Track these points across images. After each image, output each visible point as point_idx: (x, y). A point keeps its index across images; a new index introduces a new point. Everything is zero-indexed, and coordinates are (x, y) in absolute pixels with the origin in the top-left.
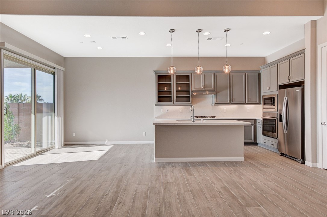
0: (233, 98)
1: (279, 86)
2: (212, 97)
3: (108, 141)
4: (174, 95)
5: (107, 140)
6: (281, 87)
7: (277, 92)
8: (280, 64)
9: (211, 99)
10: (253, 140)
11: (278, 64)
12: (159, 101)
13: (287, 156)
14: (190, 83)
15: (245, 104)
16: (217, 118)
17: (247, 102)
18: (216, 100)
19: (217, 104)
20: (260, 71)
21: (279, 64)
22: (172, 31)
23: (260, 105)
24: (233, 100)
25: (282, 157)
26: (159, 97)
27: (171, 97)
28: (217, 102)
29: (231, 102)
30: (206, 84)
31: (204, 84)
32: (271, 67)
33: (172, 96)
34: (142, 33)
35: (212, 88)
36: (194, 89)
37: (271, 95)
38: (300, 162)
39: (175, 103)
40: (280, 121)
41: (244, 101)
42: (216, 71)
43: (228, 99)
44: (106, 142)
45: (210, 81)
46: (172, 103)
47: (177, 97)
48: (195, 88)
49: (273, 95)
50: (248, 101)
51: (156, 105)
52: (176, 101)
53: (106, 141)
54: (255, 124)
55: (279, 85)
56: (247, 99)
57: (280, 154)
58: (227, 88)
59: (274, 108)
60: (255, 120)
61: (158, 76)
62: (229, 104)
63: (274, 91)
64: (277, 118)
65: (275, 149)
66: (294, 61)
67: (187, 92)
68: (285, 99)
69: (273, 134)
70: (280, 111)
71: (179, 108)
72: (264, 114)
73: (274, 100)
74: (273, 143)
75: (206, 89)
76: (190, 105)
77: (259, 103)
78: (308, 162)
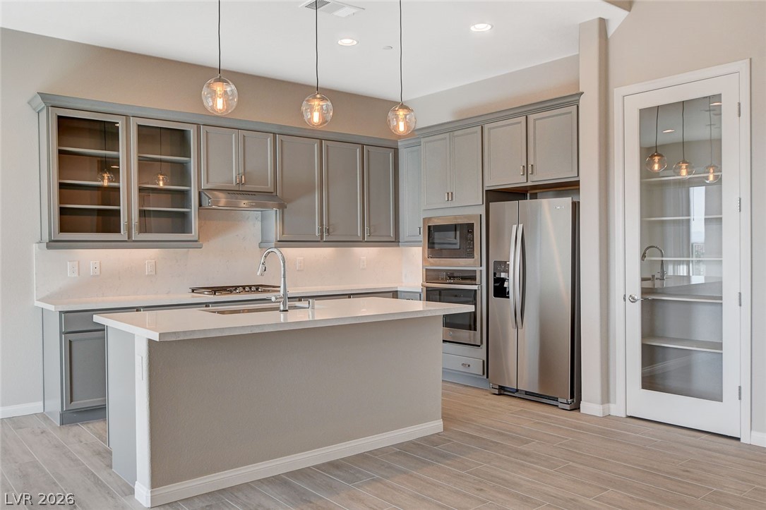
0: (331, 222)
1: (487, 191)
2: (260, 218)
4: (129, 206)
7: (482, 210)
8: (490, 129)
11: (482, 127)
13: (516, 395)
14: (193, 159)
17: (368, 237)
18: (280, 227)
19: (283, 243)
20: (399, 144)
21: (486, 127)
23: (398, 246)
24: (331, 230)
25: (504, 401)
26: (63, 212)
27: (119, 211)
28: (285, 237)
29: (328, 237)
30: (248, 169)
31: (241, 171)
32: (456, 133)
33: (123, 207)
35: (270, 187)
36: (208, 186)
37: (456, 217)
38: (568, 407)
39: (136, 236)
40: (496, 295)
41: (360, 232)
42: (280, 127)
43: (317, 226)
45: (263, 161)
46: (123, 236)
47: (142, 213)
48: (210, 180)
49: (470, 216)
50: (370, 234)
51: (53, 244)
52: (140, 232)
55: (485, 189)
57: (497, 392)
58: (312, 190)
59: (471, 255)
60: (395, 294)
61: (60, 118)
62: (319, 241)
63: (469, 205)
64: (482, 286)
65: (474, 377)
66: (544, 124)
67: (183, 196)
68: (515, 230)
69: (464, 335)
70: (497, 263)
71: (144, 257)
72: (430, 275)
73: (466, 230)
74: (465, 360)
75: (248, 187)
76: (195, 244)
77: (396, 241)
78: (591, 405)
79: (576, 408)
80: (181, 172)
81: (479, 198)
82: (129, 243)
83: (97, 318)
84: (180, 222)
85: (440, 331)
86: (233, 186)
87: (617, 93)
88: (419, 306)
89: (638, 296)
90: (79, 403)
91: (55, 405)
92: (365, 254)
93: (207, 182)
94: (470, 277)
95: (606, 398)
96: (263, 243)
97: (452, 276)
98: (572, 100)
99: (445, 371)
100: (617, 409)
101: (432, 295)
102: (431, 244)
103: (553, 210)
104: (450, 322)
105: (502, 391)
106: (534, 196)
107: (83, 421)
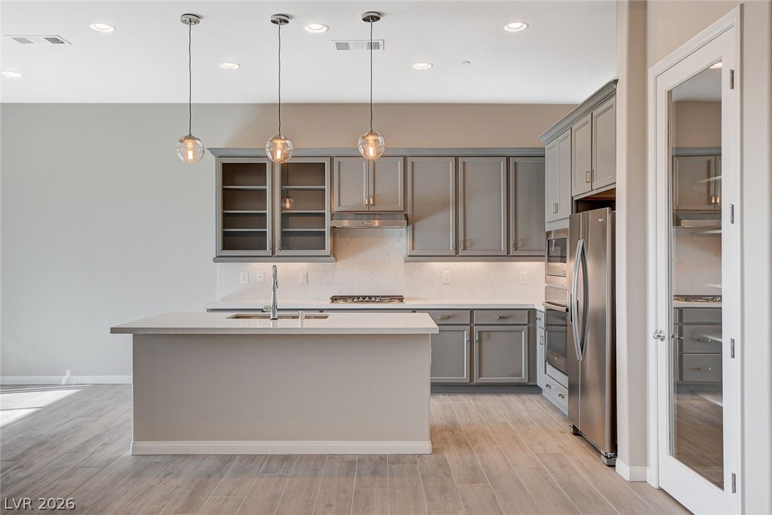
1: (577, 201)
2: (404, 234)
3: (73, 374)
4: (273, 228)
7: (568, 223)
10: (524, 378)
12: (226, 246)
14: (327, 187)
15: (508, 256)
16: (407, 304)
17: (513, 251)
18: (410, 242)
19: (413, 257)
21: (573, 129)
26: (225, 234)
28: (415, 252)
29: (461, 251)
31: (371, 193)
32: (560, 138)
33: (268, 230)
35: (400, 206)
36: (341, 209)
39: (278, 252)
41: (503, 247)
43: (452, 242)
46: (268, 252)
47: (283, 234)
48: (342, 204)
49: (565, 230)
50: (516, 249)
52: (282, 249)
54: (531, 325)
55: (574, 199)
56: (512, 243)
58: (446, 206)
61: (224, 165)
62: (454, 256)
64: (569, 309)
67: (320, 218)
69: (562, 361)
75: (377, 207)
76: (329, 258)
81: (569, 209)
82: (273, 258)
86: (363, 207)
87: (650, 74)
93: (339, 206)
100: (651, 477)
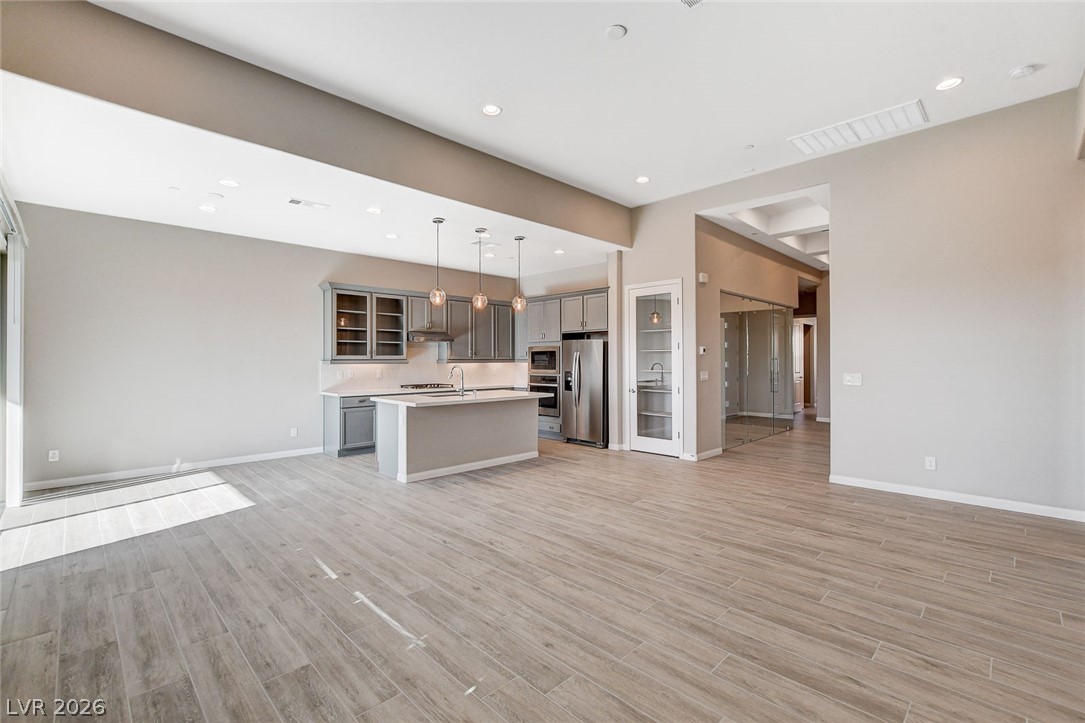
0: (477, 348)
2: (437, 346)
3: (183, 462)
4: (371, 341)
5: (178, 461)
6: (567, 337)
7: (560, 344)
8: (565, 301)
9: (436, 350)
11: (560, 300)
12: (339, 352)
13: (576, 442)
14: (404, 315)
15: (494, 360)
17: (497, 357)
18: (449, 352)
22: (439, 221)
23: (514, 362)
24: (477, 353)
25: (570, 446)
26: (339, 344)
28: (452, 357)
29: (474, 357)
30: (433, 320)
31: (430, 321)
33: (368, 342)
34: (375, 210)
35: (444, 330)
37: (546, 347)
38: (601, 447)
39: (374, 357)
40: (566, 389)
41: (493, 355)
43: (470, 352)
44: (175, 466)
45: (441, 317)
46: (368, 356)
47: (378, 344)
49: (554, 347)
50: (498, 355)
51: (333, 361)
52: (376, 354)
53: (174, 463)
55: (562, 332)
56: (496, 352)
57: (566, 441)
58: (467, 332)
59: (554, 368)
60: (513, 389)
61: (338, 295)
62: (470, 360)
63: (553, 341)
64: (560, 385)
65: (554, 433)
66: (593, 301)
67: (397, 336)
68: (576, 355)
69: (551, 411)
70: (566, 373)
71: (376, 368)
72: (533, 379)
73: (552, 355)
74: (551, 425)
75: (432, 330)
76: (404, 361)
77: (513, 360)
78: (613, 445)
79: (607, 447)
80: (397, 322)
81: (559, 337)
82: (371, 360)
83: (372, 399)
84: (396, 349)
85: (536, 408)
86: (425, 329)
87: (626, 288)
88: (527, 394)
89: (635, 389)
90: (348, 446)
91: (336, 447)
92: (495, 366)
93: (412, 327)
94: (553, 380)
95: (621, 441)
96: (439, 360)
97: (544, 379)
98: (605, 290)
99: (540, 432)
100: (626, 447)
101: (533, 389)
102: (533, 361)
103: (596, 344)
104: (543, 403)
105: (569, 440)
106: (589, 337)
107: (350, 455)
